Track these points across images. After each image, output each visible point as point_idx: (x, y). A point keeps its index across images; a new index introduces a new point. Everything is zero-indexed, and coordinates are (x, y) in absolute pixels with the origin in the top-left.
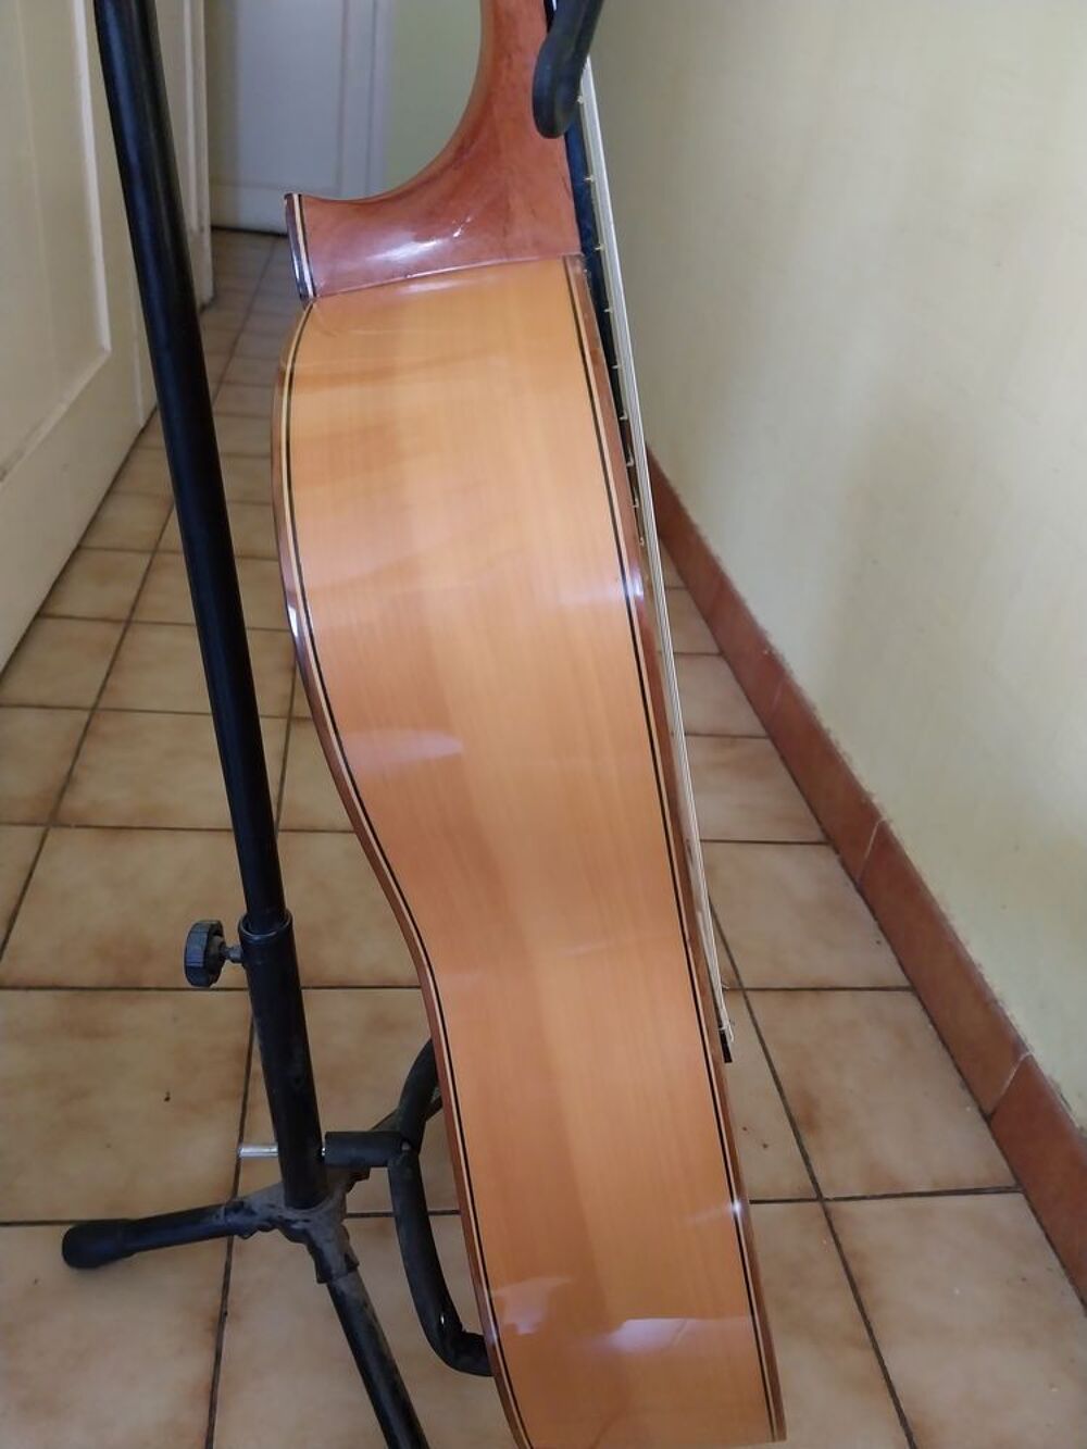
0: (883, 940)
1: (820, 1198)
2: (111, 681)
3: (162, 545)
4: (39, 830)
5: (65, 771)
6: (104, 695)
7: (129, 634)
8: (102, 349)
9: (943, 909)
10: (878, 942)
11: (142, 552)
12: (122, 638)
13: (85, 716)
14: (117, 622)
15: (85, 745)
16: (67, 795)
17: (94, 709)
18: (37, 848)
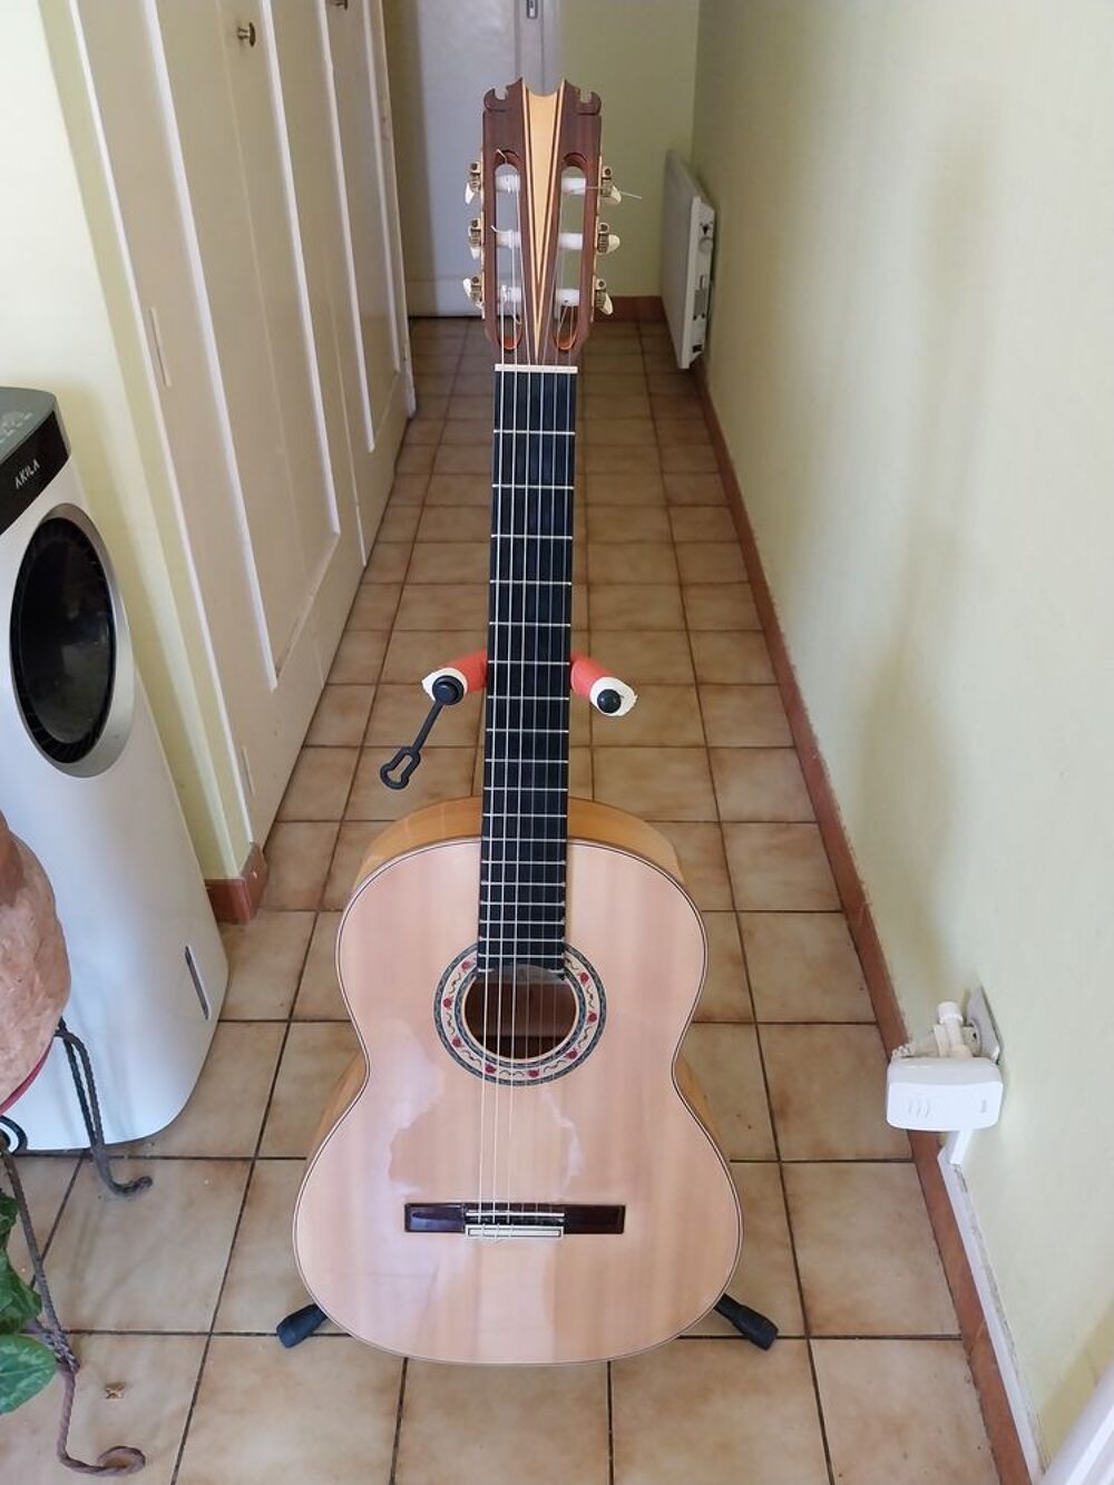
0: (865, 986)
1: (779, 1160)
2: (352, 798)
3: (383, 678)
4: (313, 913)
5: (327, 869)
6: (349, 809)
7: (363, 759)
8: (335, 534)
9: (890, 972)
10: (861, 989)
11: (370, 685)
12: (358, 762)
13: (336, 827)
14: (355, 748)
15: (338, 848)
16: (328, 888)
17: (342, 821)
18: (311, 928)
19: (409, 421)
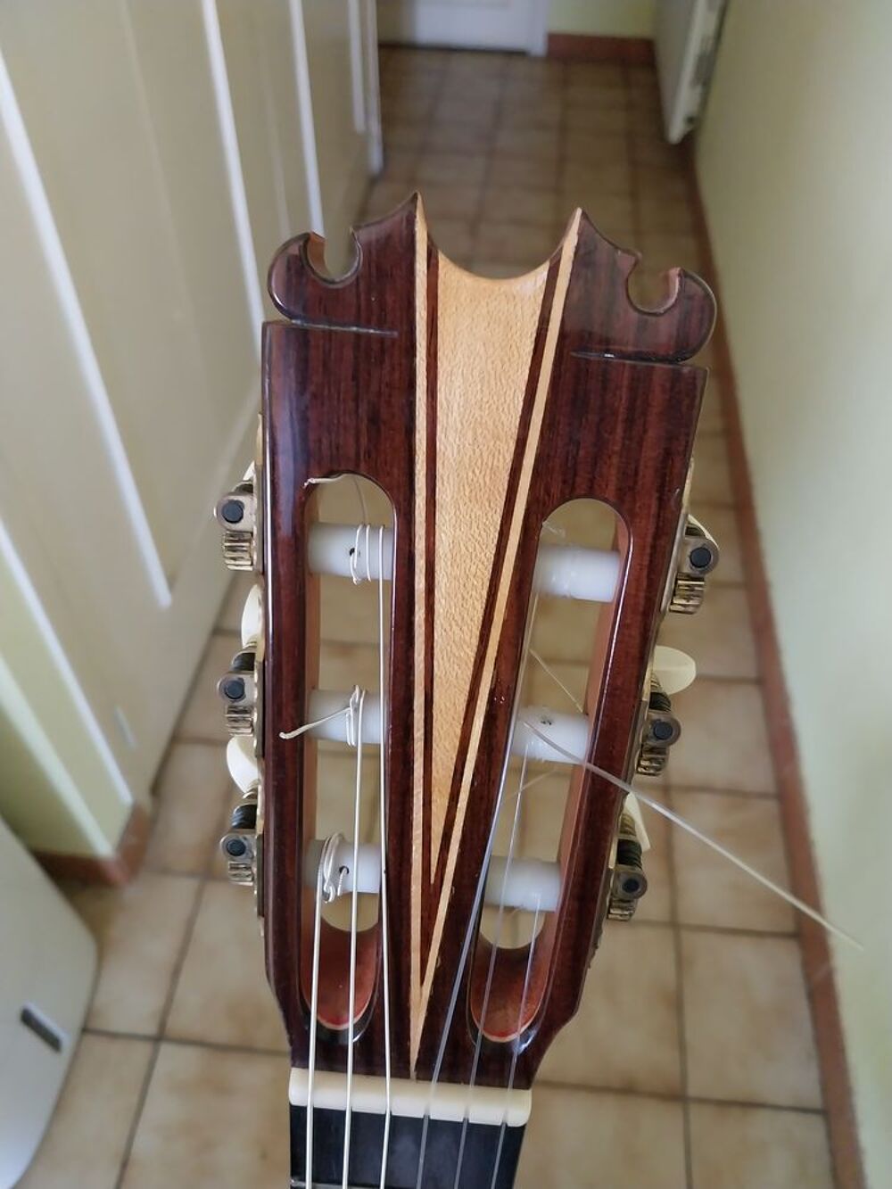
19: (373, 181)
